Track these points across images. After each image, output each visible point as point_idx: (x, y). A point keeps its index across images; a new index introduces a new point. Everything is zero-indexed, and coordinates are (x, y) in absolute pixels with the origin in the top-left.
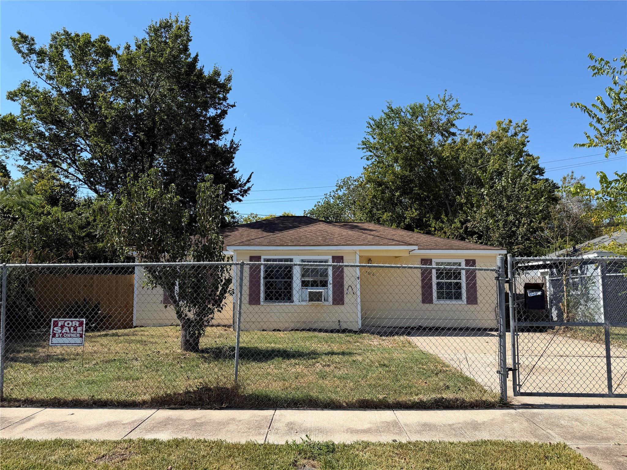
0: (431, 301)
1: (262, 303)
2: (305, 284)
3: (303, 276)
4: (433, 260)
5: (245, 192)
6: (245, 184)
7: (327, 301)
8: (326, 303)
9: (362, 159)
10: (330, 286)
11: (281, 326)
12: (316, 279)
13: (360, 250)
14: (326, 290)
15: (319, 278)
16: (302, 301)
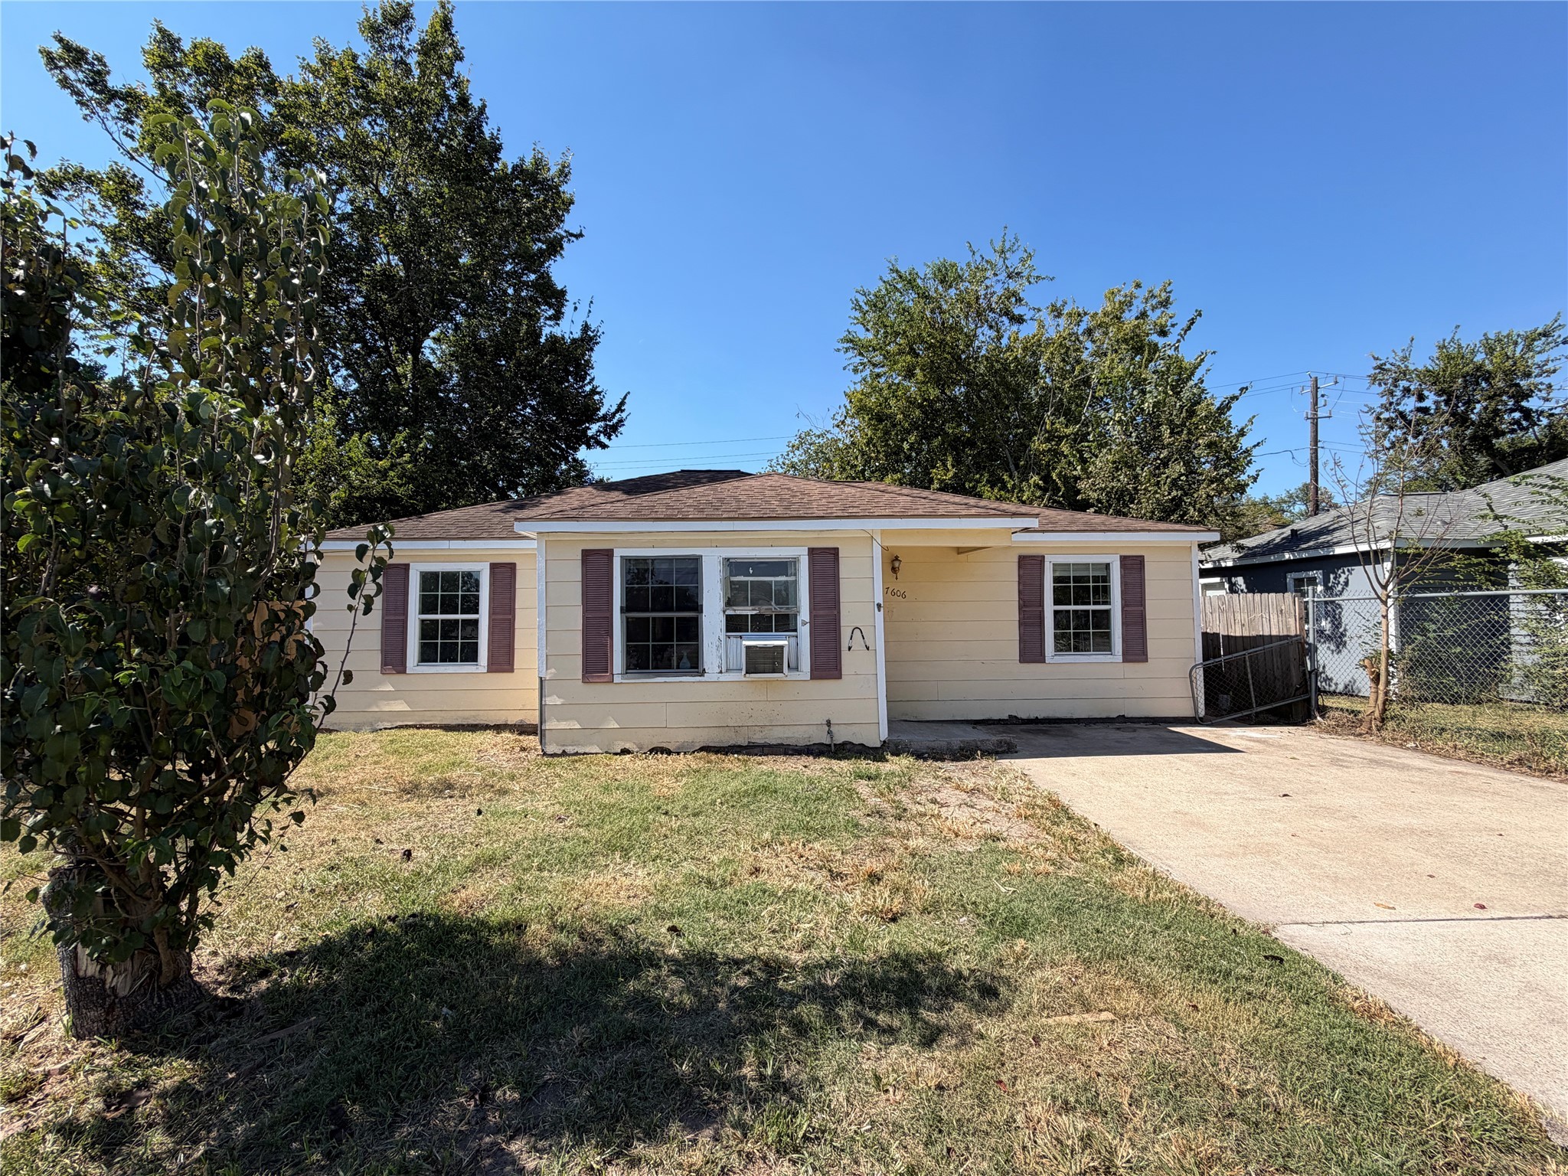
0: (1040, 658)
1: (617, 679)
2: (734, 625)
3: (729, 603)
4: (1047, 559)
5: (612, 430)
6: (614, 415)
7: (797, 669)
8: (794, 676)
9: (844, 369)
10: (804, 631)
11: (670, 741)
12: (764, 610)
13: (883, 532)
14: (793, 640)
15: (772, 609)
16: (728, 670)
